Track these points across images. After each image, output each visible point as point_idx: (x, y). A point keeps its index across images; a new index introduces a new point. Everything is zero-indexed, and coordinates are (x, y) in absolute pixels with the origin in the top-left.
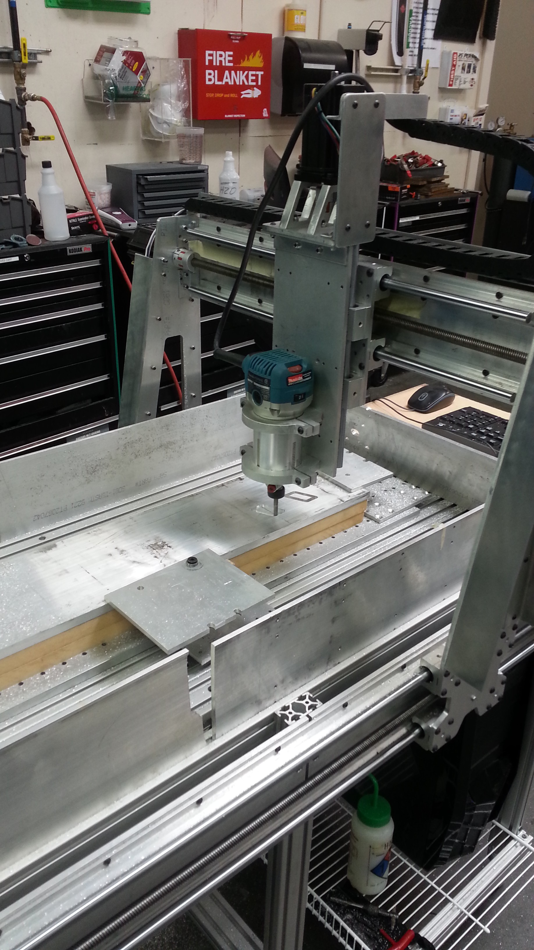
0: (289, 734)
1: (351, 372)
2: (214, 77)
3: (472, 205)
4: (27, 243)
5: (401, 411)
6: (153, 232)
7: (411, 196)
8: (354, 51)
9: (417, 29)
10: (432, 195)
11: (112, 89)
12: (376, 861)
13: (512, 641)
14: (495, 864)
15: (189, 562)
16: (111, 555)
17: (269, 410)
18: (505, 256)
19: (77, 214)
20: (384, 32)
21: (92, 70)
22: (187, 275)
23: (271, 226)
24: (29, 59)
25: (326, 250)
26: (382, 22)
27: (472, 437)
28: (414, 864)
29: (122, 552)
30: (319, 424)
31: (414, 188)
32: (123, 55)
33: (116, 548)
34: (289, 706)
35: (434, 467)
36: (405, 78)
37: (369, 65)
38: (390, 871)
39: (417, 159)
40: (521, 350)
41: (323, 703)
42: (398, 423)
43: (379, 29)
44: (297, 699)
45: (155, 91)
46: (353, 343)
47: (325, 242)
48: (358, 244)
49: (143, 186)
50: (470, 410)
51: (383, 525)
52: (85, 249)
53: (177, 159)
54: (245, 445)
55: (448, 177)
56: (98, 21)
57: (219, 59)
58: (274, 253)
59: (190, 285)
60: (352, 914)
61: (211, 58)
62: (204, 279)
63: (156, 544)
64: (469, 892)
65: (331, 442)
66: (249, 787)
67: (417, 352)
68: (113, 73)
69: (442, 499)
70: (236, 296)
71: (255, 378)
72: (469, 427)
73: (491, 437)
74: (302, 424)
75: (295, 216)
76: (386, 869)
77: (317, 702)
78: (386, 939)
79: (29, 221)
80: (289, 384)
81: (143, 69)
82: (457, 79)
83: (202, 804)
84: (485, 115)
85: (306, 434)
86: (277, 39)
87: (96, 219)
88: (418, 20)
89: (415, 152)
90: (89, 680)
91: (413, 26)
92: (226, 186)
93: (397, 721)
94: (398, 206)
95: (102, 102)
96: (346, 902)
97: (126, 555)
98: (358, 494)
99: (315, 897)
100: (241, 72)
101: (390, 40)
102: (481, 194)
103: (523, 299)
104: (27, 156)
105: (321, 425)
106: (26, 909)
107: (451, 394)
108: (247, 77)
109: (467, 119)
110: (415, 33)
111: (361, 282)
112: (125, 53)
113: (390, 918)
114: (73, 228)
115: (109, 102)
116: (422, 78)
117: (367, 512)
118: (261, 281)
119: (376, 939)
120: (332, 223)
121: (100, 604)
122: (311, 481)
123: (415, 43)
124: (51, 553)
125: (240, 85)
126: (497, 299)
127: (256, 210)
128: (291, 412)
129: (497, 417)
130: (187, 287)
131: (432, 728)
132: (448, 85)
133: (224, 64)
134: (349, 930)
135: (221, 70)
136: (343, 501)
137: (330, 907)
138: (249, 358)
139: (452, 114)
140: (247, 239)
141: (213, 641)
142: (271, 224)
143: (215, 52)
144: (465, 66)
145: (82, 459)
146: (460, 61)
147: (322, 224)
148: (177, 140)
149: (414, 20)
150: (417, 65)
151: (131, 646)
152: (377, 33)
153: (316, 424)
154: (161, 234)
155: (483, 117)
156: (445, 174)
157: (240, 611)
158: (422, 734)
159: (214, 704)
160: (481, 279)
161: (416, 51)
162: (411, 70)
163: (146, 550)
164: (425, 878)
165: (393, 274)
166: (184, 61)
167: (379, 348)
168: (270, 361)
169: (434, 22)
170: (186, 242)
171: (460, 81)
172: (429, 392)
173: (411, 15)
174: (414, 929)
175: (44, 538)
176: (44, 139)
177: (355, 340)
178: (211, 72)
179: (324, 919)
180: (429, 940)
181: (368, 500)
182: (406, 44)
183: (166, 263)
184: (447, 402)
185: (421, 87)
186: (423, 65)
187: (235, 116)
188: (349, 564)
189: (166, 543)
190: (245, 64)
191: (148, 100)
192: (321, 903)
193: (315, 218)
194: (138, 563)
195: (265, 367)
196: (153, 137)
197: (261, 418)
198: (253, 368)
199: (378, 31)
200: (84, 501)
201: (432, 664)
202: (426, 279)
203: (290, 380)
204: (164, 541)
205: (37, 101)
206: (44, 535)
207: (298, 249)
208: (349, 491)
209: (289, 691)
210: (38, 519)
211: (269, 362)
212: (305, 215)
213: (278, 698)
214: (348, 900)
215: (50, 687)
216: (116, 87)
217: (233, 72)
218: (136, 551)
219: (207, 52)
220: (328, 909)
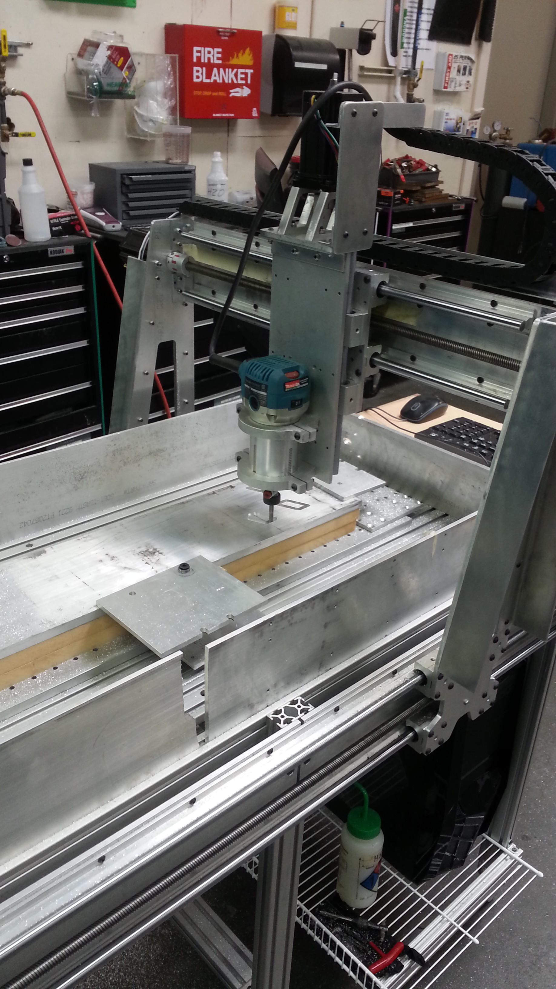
0: (282, 736)
1: (348, 378)
2: (202, 74)
3: (467, 213)
4: (6, 243)
5: (394, 420)
6: (146, 234)
7: (404, 202)
8: (347, 50)
9: (411, 28)
10: (426, 201)
11: (95, 85)
12: (365, 874)
13: (505, 646)
14: (485, 878)
15: (180, 569)
16: (101, 561)
17: (266, 415)
18: (501, 265)
19: (58, 214)
20: (378, 32)
21: (75, 65)
22: (181, 279)
23: (269, 231)
24: (9, 51)
25: (325, 256)
26: (376, 21)
27: (465, 447)
28: (404, 878)
29: (113, 558)
30: (315, 430)
31: (408, 193)
32: (108, 50)
33: (107, 554)
34: (281, 710)
35: (426, 477)
36: (399, 80)
37: (362, 65)
38: (379, 885)
39: (411, 163)
40: (514, 357)
41: (315, 707)
42: (391, 432)
43: (372, 28)
44: (290, 703)
45: (140, 88)
46: (350, 350)
47: (323, 249)
48: (355, 251)
49: (127, 186)
50: (462, 420)
51: (375, 534)
52: (67, 250)
53: (163, 158)
54: (241, 452)
55: (442, 182)
56: (82, 13)
57: (207, 55)
58: (271, 259)
59: (183, 290)
60: (342, 928)
61: (199, 54)
62: (198, 284)
63: (146, 551)
64: (459, 905)
65: (327, 448)
66: (242, 787)
67: (413, 358)
68: (97, 68)
69: (433, 509)
70: (233, 302)
71: (252, 383)
72: (462, 438)
73: (483, 447)
74: (299, 430)
75: (293, 222)
76: (376, 882)
77: (309, 706)
78: (376, 951)
79: (9, 220)
80: (286, 390)
81: (128, 65)
82: (452, 81)
83: (195, 804)
84: (480, 119)
85: (303, 440)
86: (267, 37)
87: (78, 219)
88: (413, 20)
89: (409, 155)
90: (81, 685)
91: (407, 26)
92: (214, 187)
93: (391, 723)
94: (391, 211)
95: (86, 98)
96: (336, 916)
97: (117, 561)
98: (351, 503)
99: (304, 910)
100: (230, 70)
101: (384, 40)
102: (476, 201)
103: (517, 307)
104: (7, 153)
105: (317, 431)
106: (22, 904)
107: (444, 404)
108: (236, 75)
109: (462, 123)
110: (410, 33)
111: (358, 288)
112: (110, 48)
113: (379, 931)
114: (54, 229)
115: (92, 98)
116: (416, 79)
117: (359, 521)
118: (257, 286)
119: (365, 951)
120: (331, 229)
121: (92, 609)
122: (305, 488)
123: (409, 43)
124: (39, 559)
125: (228, 83)
126: (492, 307)
127: (255, 214)
128: (288, 418)
129: (489, 427)
130: (181, 291)
131: (426, 731)
132: (443, 87)
133: (212, 61)
134: (339, 943)
135: (209, 67)
136: (335, 510)
137: (319, 920)
138: (246, 364)
139: (447, 117)
140: (245, 244)
141: (207, 644)
142: (269, 230)
143: (203, 48)
144: (461, 69)
145: (70, 466)
146: (455, 62)
147: (320, 231)
148: (163, 139)
149: (409, 20)
150: (411, 66)
151: (122, 652)
152: (370, 32)
153: (312, 430)
154: (154, 237)
155: (479, 121)
156: (440, 179)
157: (233, 616)
158: (416, 737)
159: (207, 707)
160: (475, 287)
161: (411, 52)
162: (405, 71)
163: (137, 557)
164: (415, 891)
165: (390, 281)
166: (171, 57)
167: (376, 355)
168: (267, 366)
169: (428, 22)
170: (180, 245)
171: (456, 84)
172: (422, 402)
173: (405, 15)
174: (403, 942)
175: (32, 545)
176: (24, 135)
177: (351, 347)
178: (199, 69)
179: (314, 932)
180: (419, 952)
181: (360, 510)
182: (400, 44)
183: (159, 267)
184: (440, 412)
185: (415, 89)
186: (418, 66)
187: (224, 115)
188: (341, 572)
189: (157, 550)
190: (234, 61)
191: (133, 97)
192: (310, 916)
193: (313, 225)
194: (130, 569)
195: (262, 372)
196: (138, 135)
197: (258, 424)
198: (250, 374)
199: (371, 30)
200: (71, 509)
201: (426, 667)
202: (423, 286)
203: (287, 386)
204: (155, 547)
205: (17, 96)
206: (31, 543)
207: (296, 255)
208: (341, 499)
209: (281, 695)
210: (25, 526)
211: (266, 368)
212: (303, 221)
213: (270, 702)
214: (337, 914)
215: (42, 691)
216: (100, 83)
217: (221, 70)
218: (127, 557)
219: (195, 49)
220: (318, 922)
